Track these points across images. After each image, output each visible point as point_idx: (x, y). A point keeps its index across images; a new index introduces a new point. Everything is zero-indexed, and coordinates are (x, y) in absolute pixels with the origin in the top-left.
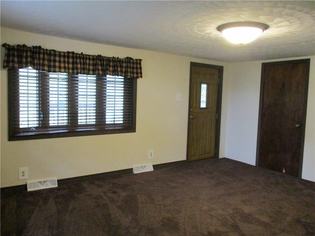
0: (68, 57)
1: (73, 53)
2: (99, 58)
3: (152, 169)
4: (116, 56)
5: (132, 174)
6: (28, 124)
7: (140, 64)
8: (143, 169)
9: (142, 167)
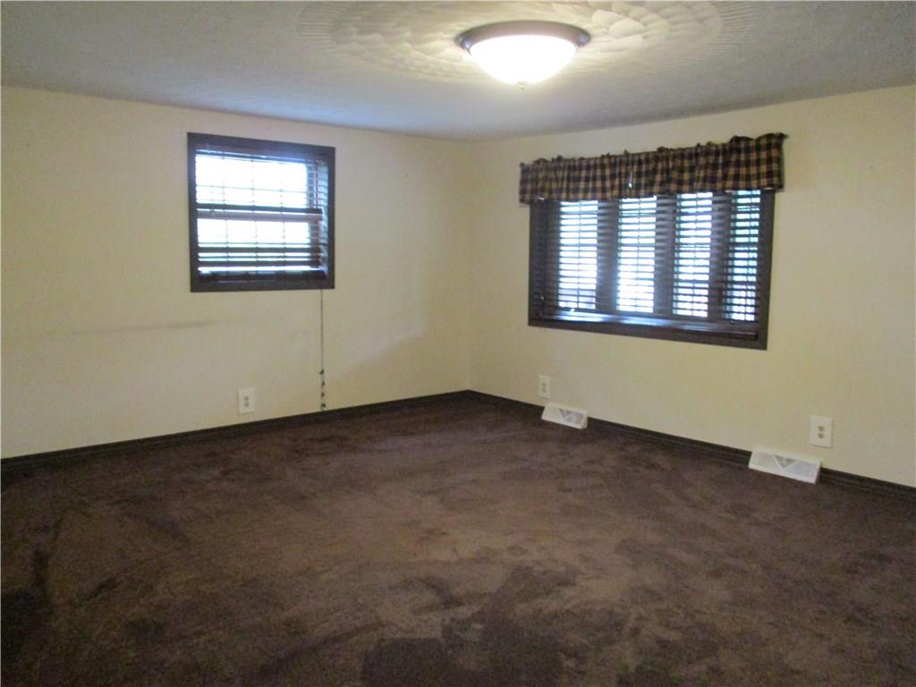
0: (603, 167)
1: (609, 156)
2: (662, 154)
3: (811, 478)
4: (703, 143)
5: (743, 466)
6: (578, 302)
7: (779, 147)
8: (783, 466)
9: (779, 458)
